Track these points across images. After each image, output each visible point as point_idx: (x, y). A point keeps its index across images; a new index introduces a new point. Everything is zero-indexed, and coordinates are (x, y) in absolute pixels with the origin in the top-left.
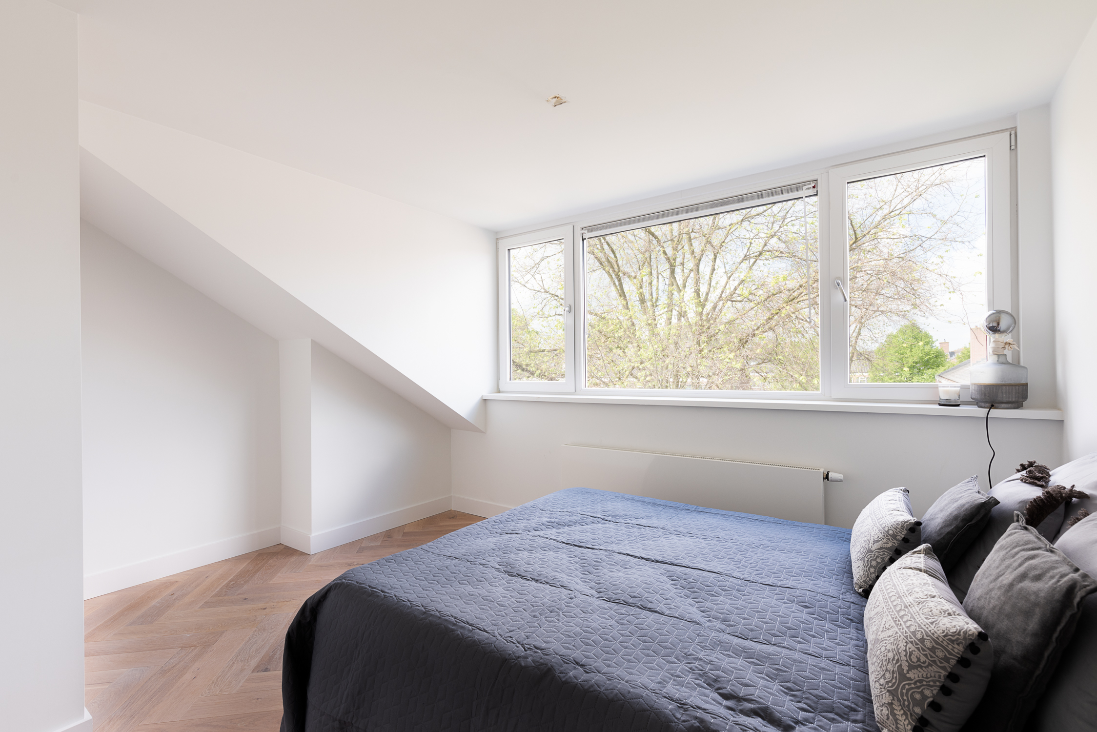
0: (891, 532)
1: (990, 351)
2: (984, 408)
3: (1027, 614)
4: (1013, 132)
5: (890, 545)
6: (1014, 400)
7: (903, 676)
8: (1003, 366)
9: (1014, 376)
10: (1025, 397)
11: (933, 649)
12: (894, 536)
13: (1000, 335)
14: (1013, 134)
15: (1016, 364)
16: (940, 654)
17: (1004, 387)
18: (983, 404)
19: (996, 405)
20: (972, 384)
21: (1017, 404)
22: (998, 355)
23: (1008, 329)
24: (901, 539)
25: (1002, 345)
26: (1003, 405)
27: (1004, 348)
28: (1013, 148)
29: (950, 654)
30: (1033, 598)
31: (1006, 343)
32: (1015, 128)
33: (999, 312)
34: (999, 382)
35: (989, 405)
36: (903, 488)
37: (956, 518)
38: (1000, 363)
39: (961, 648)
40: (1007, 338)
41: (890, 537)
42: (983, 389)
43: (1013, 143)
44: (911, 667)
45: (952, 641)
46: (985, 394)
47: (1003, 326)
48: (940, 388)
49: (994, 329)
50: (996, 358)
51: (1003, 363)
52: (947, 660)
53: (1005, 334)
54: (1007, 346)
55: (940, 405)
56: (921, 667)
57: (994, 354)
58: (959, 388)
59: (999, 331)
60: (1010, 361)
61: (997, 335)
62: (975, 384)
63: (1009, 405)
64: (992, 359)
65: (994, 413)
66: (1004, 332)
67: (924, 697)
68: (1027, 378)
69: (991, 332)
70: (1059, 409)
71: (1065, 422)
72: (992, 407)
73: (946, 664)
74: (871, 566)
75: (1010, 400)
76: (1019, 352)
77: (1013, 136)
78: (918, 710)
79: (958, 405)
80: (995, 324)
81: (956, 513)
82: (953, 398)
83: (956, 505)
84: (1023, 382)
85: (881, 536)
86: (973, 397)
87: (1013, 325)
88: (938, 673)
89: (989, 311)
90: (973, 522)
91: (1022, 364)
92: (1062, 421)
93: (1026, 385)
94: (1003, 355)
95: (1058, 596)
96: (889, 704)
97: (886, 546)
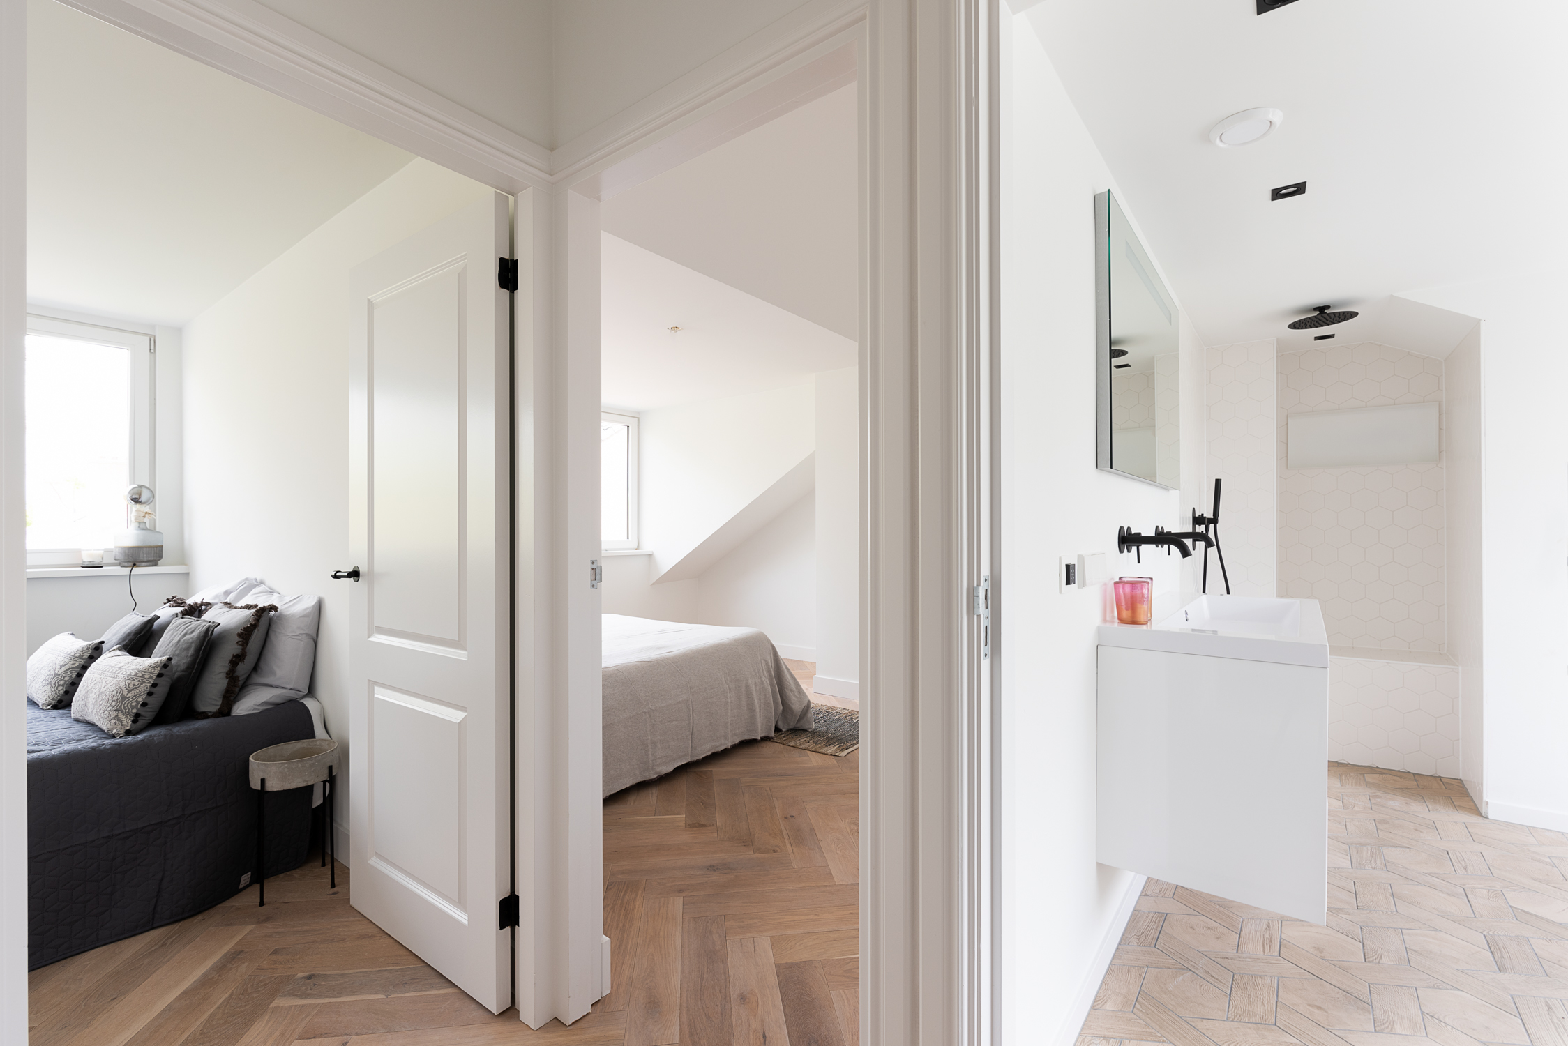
0: (77, 655)
1: (133, 519)
2: (127, 567)
3: (188, 649)
4: (152, 339)
5: (77, 664)
6: (152, 559)
7: (123, 698)
8: (144, 532)
9: (152, 541)
10: (161, 557)
11: (143, 676)
12: (80, 657)
13: (141, 506)
14: (153, 341)
15: (153, 530)
16: (147, 676)
17: (145, 549)
18: (126, 564)
19: (138, 564)
20: (116, 547)
21: (154, 563)
22: (139, 523)
23: (148, 501)
24: (87, 657)
25: (143, 514)
26: (144, 564)
27: (144, 516)
28: (152, 350)
29: (152, 674)
30: (190, 641)
31: (146, 513)
32: (154, 336)
33: (140, 486)
34: (141, 545)
35: (132, 564)
36: (70, 632)
37: (129, 634)
38: (140, 528)
39: (159, 669)
40: (146, 508)
41: (76, 659)
42: (127, 551)
43: (152, 348)
44: (129, 692)
45: (154, 667)
46: (128, 556)
47: (143, 499)
48: (83, 552)
49: (136, 501)
50: (137, 524)
51: (143, 529)
52: (151, 678)
53: (145, 505)
54: (147, 515)
55: (83, 567)
56: (136, 688)
57: (136, 522)
58: (102, 552)
59: (140, 502)
60: (148, 527)
61: (138, 506)
62: (119, 547)
63: (149, 563)
64: (134, 526)
65: (136, 570)
66: (144, 503)
67: (138, 702)
68: (162, 541)
69: (133, 503)
70: (186, 565)
71: (190, 574)
72: (134, 565)
73: (150, 680)
74: (59, 685)
75: (150, 559)
76: (155, 520)
77: (152, 342)
78: (134, 711)
79: (101, 567)
80: (137, 496)
81: (129, 631)
82: (97, 561)
83: (127, 627)
84: (160, 544)
85: (68, 660)
86: (117, 558)
87: (152, 499)
88: (147, 686)
89: (130, 484)
90: (142, 633)
91: (157, 529)
92: (188, 573)
93: (162, 547)
94: (143, 522)
95: (202, 634)
96: (116, 716)
97: (73, 666)
